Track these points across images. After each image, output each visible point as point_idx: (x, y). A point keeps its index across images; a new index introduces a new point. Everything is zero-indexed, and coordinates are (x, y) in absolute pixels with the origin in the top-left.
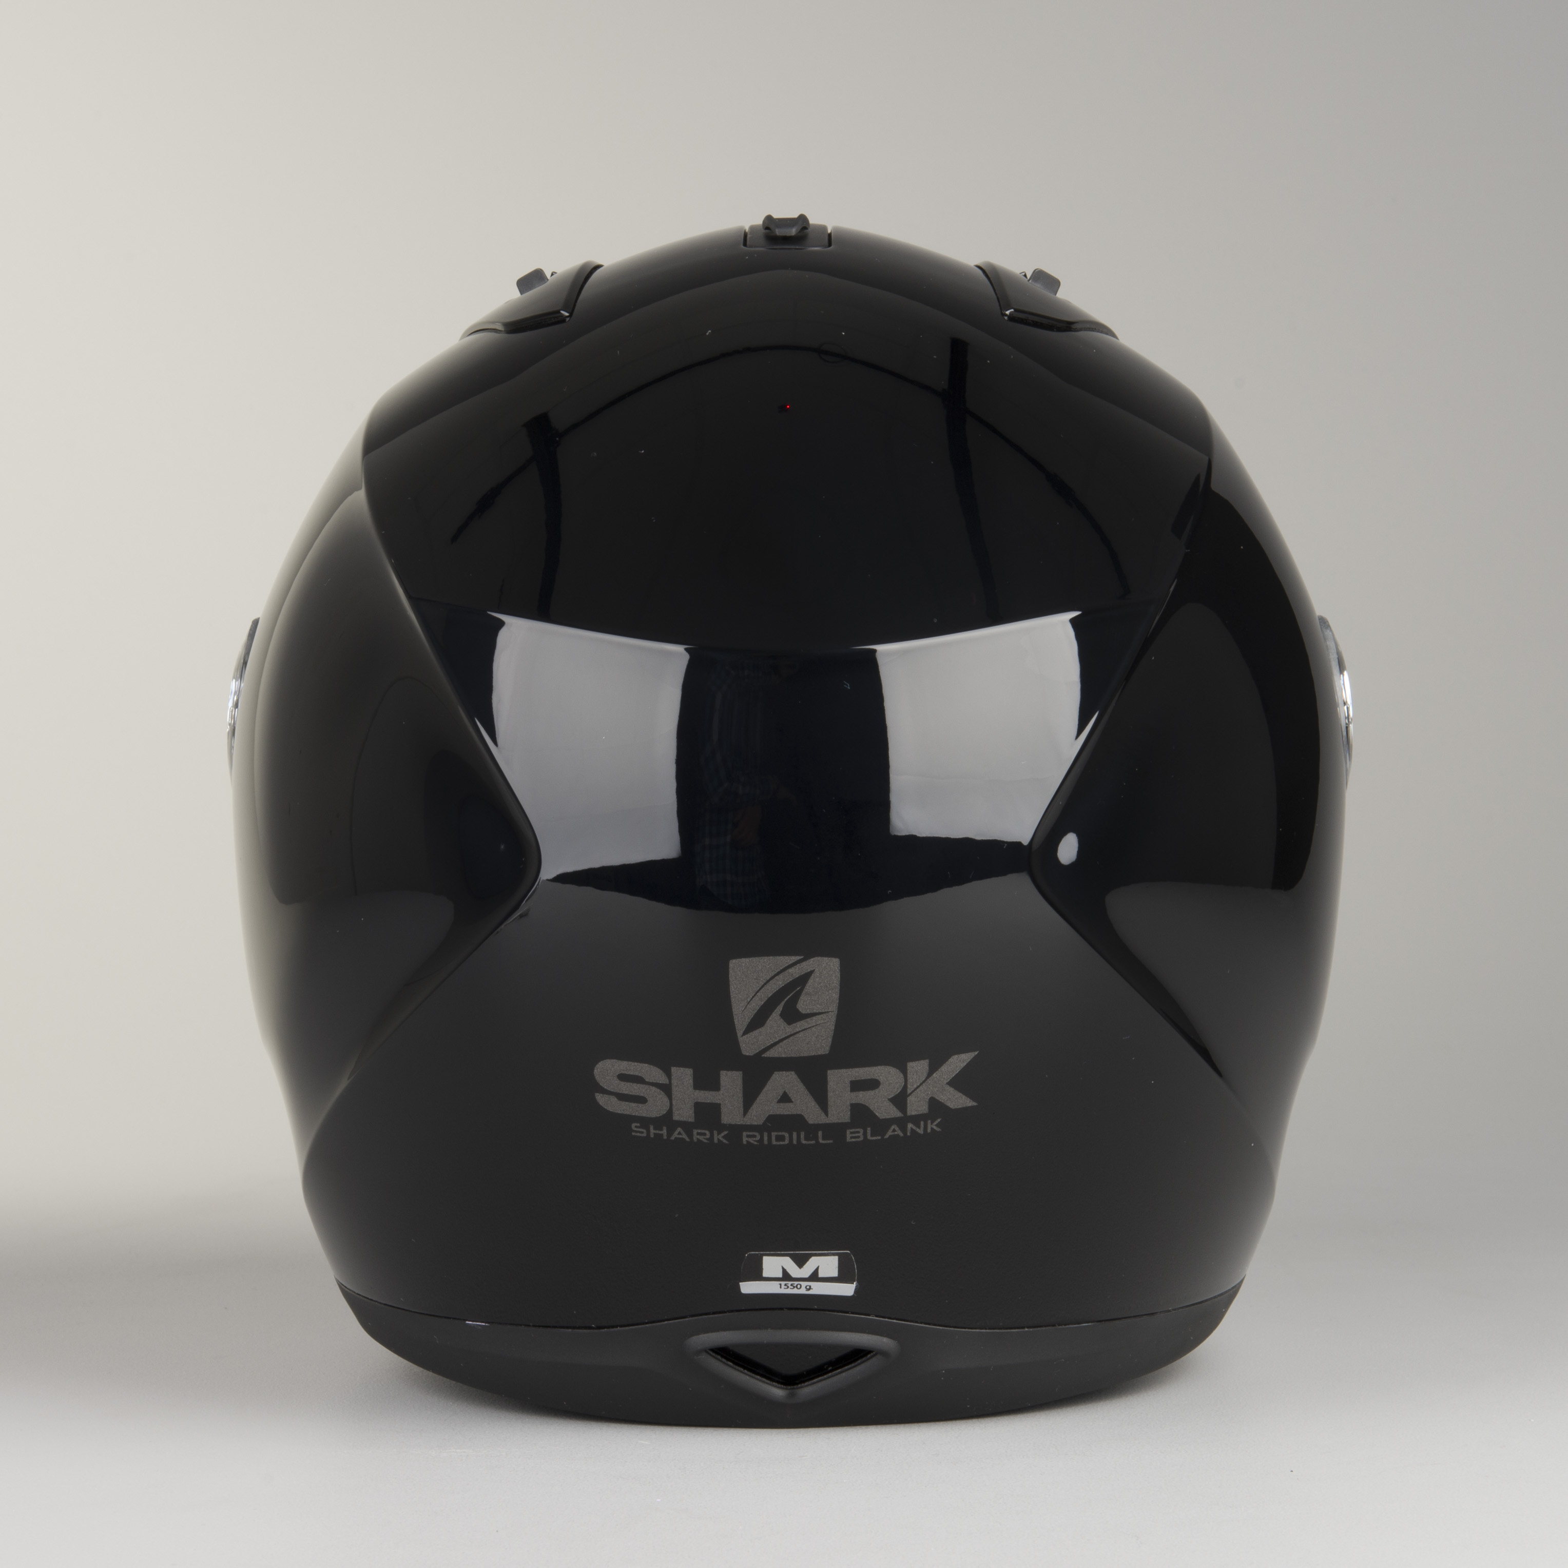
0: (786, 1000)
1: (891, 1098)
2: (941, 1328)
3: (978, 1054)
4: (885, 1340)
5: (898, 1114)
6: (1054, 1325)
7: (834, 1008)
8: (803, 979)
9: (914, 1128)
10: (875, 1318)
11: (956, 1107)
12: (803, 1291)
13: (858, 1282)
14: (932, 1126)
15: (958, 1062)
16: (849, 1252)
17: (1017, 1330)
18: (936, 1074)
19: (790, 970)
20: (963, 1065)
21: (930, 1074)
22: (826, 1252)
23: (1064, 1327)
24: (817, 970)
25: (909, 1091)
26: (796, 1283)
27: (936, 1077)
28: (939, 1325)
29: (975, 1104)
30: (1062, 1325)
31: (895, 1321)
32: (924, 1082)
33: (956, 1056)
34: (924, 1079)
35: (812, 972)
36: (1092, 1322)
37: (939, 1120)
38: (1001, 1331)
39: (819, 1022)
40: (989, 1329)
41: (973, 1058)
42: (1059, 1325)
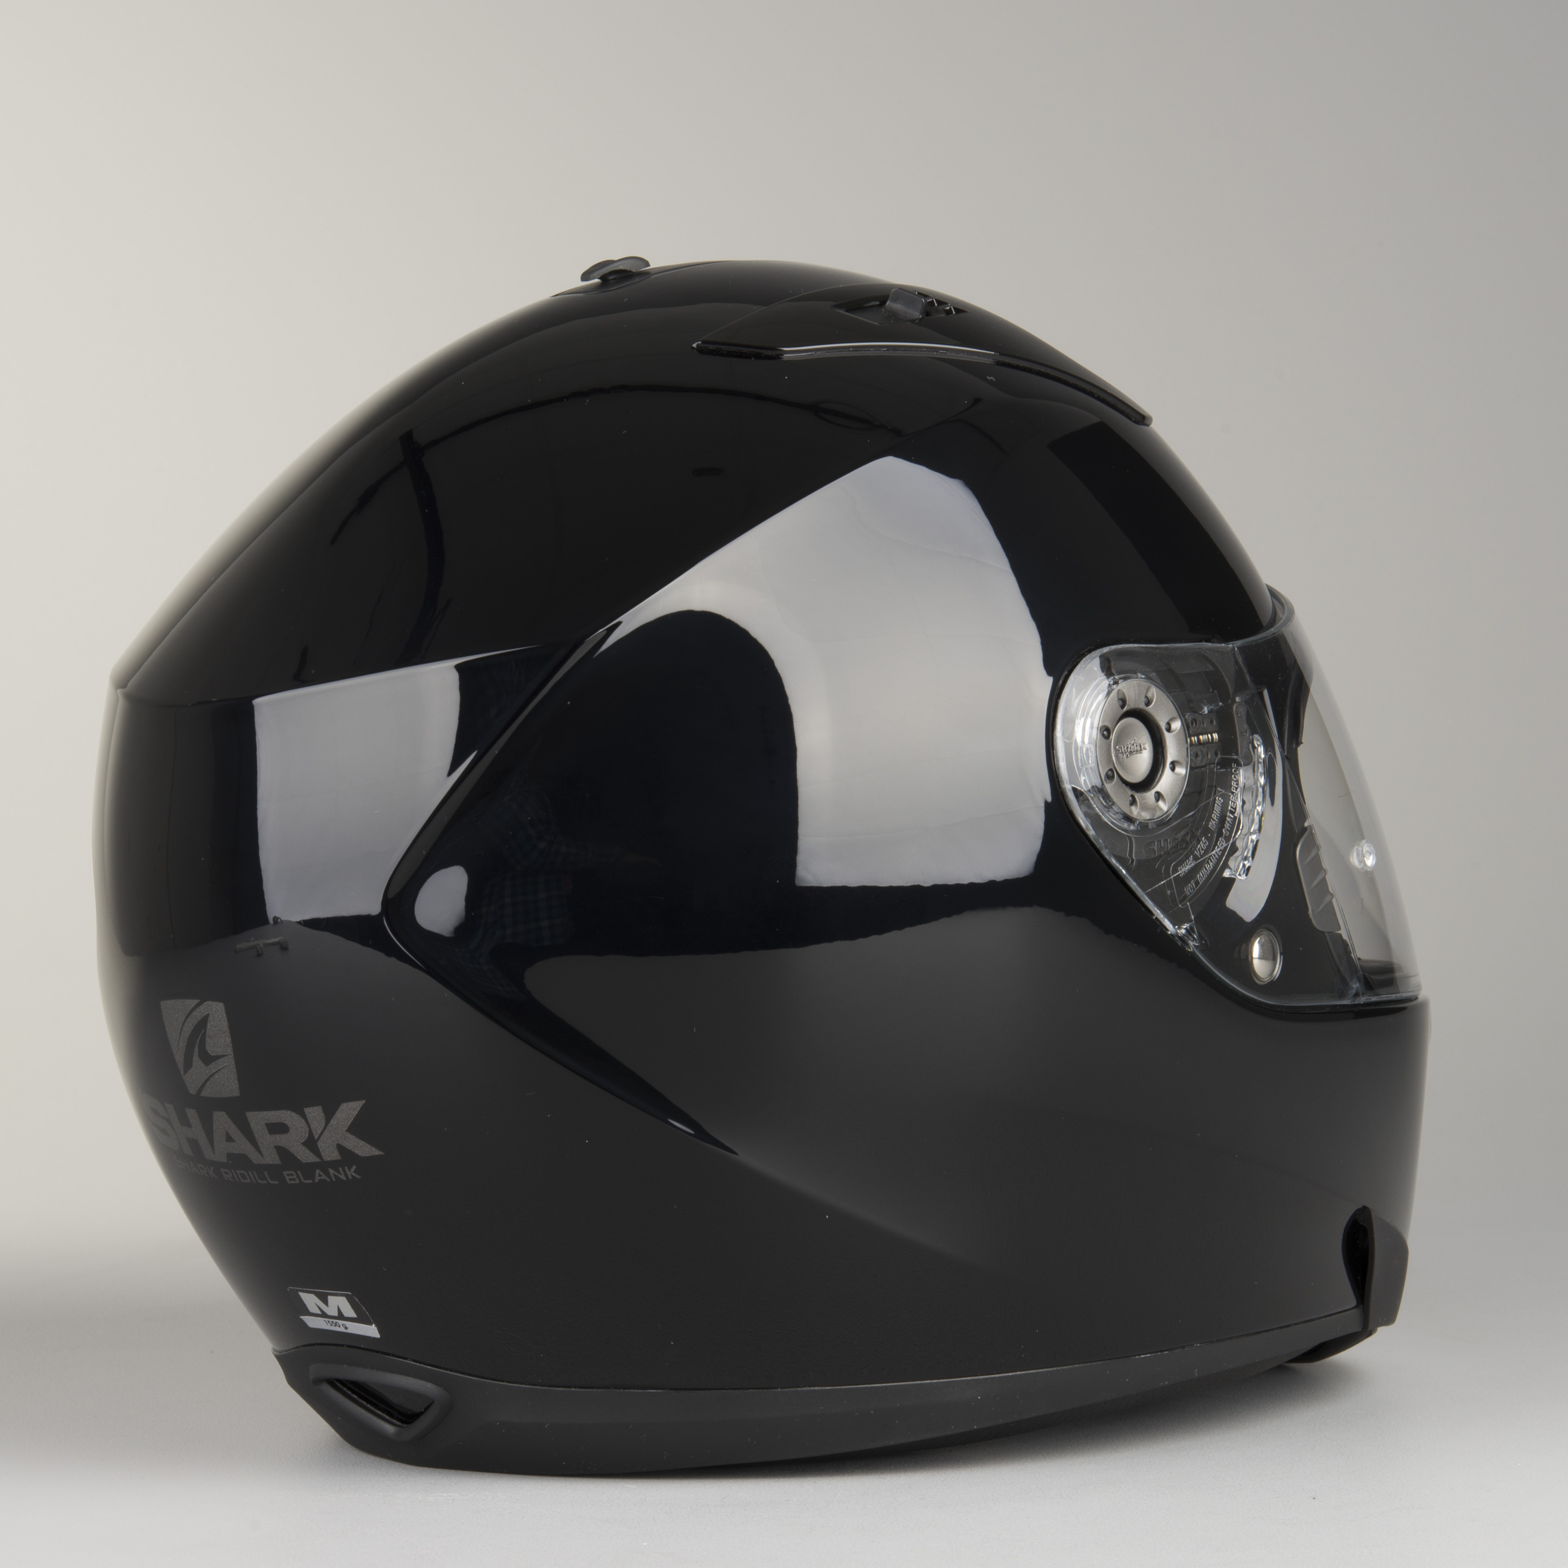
0: (198, 1041)
1: (303, 1142)
2: (476, 1379)
3: (365, 1102)
4: (429, 1385)
5: (317, 1160)
6: (608, 1388)
7: (230, 1050)
8: (204, 1021)
9: (336, 1174)
10: (413, 1363)
11: (364, 1155)
12: (342, 1329)
13: (375, 1323)
14: (351, 1172)
15: (349, 1110)
16: (350, 1293)
17: (561, 1389)
18: (333, 1121)
19: (194, 1013)
20: (355, 1113)
21: (328, 1121)
22: (334, 1292)
23: (622, 1390)
24: (211, 1013)
25: (316, 1137)
26: (330, 1320)
27: (334, 1124)
28: (474, 1376)
29: (381, 1153)
30: (620, 1389)
31: (429, 1367)
32: (325, 1128)
33: (345, 1104)
34: (324, 1125)
35: (208, 1015)
36: (663, 1389)
37: (355, 1167)
38: (543, 1388)
39: (225, 1065)
40: (530, 1385)
41: (362, 1107)
42: (615, 1388)
